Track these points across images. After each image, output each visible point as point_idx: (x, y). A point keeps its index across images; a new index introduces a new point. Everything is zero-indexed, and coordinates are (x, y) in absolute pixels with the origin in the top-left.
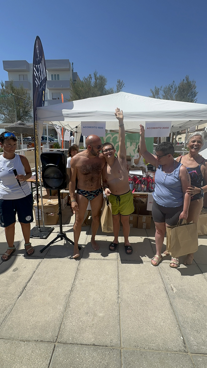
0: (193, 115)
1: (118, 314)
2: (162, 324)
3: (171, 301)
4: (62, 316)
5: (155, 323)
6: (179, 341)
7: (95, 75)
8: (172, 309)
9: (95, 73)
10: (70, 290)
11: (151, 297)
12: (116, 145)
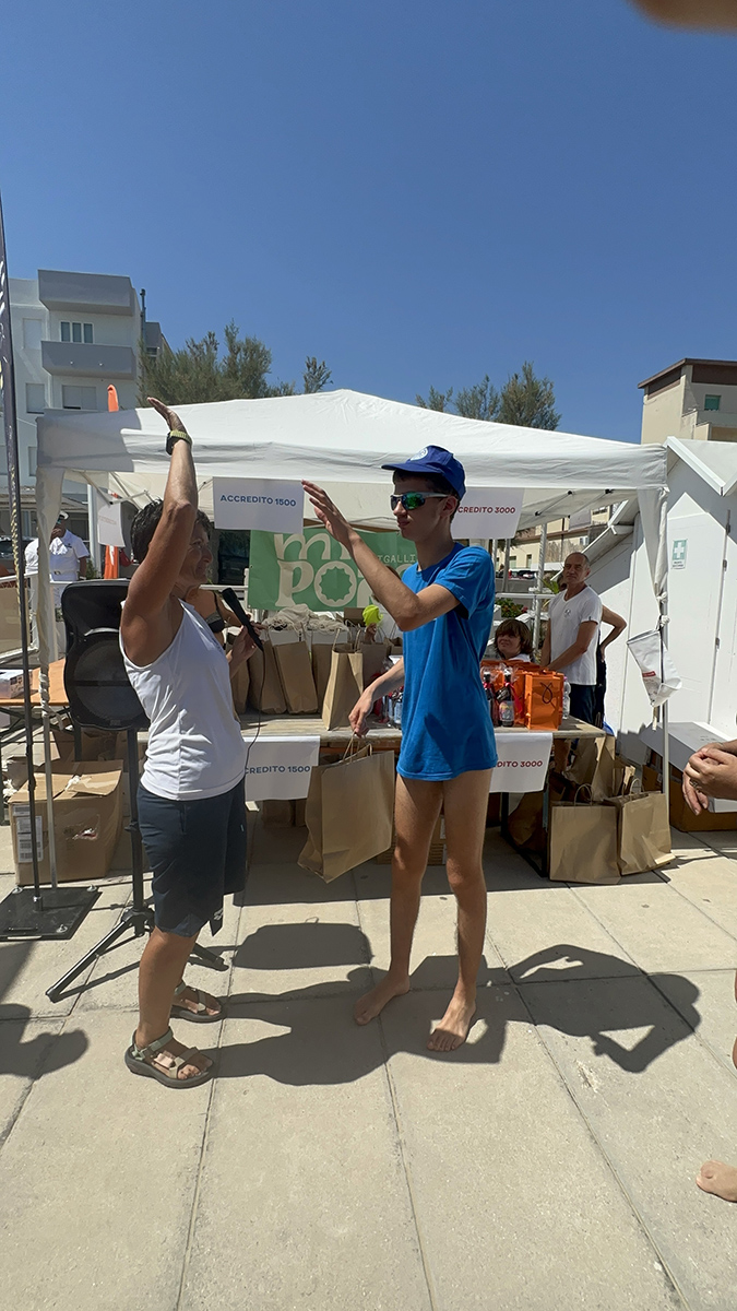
1: (410, 1215)
2: (578, 1222)
3: (591, 1127)
4: (176, 1271)
5: (554, 1227)
6: (648, 1280)
7: (230, 338)
8: (601, 1156)
9: (230, 330)
10: (195, 1147)
11: (520, 1123)
12: (322, 571)
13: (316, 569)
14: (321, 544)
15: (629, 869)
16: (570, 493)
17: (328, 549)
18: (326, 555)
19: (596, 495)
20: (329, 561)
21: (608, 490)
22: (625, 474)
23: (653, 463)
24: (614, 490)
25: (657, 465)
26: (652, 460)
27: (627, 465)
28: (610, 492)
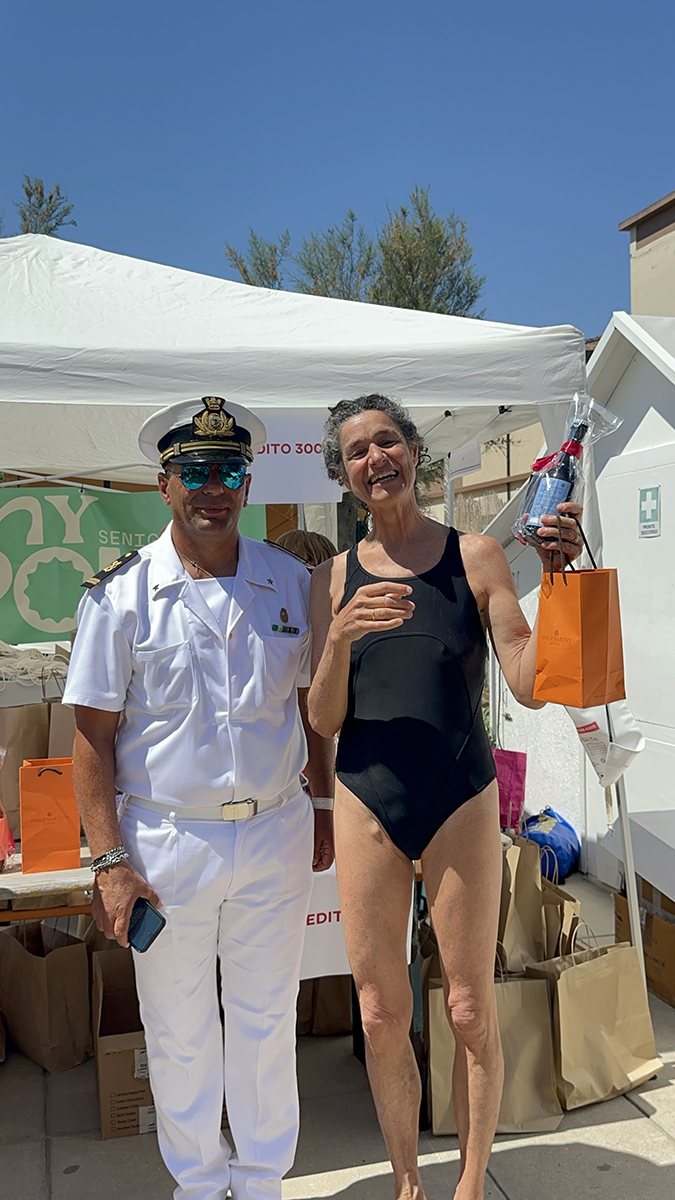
12: (29, 566)
13: (16, 562)
14: (24, 517)
15: (581, 1097)
16: (448, 414)
17: (37, 524)
18: (36, 535)
19: (488, 417)
20: (40, 547)
21: (503, 407)
22: (515, 379)
23: (561, 360)
24: (510, 406)
25: (566, 364)
26: (559, 353)
27: (518, 364)
28: (506, 410)
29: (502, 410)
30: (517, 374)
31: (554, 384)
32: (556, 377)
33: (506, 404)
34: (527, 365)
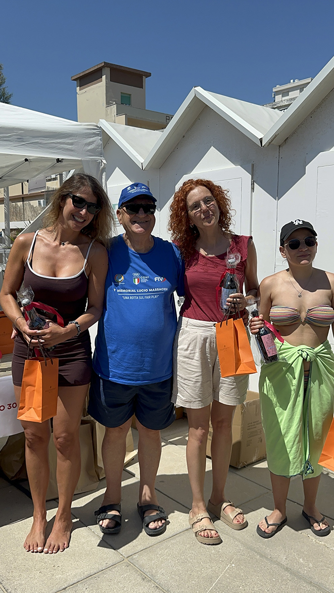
0: (40, 143)
16: (26, 160)
19: (49, 164)
21: (58, 159)
22: (71, 146)
23: (91, 139)
24: (63, 159)
25: (94, 141)
26: (90, 136)
27: (71, 139)
28: (60, 161)
29: (58, 160)
30: (72, 144)
31: (88, 151)
32: (90, 148)
33: (60, 157)
34: (76, 140)
